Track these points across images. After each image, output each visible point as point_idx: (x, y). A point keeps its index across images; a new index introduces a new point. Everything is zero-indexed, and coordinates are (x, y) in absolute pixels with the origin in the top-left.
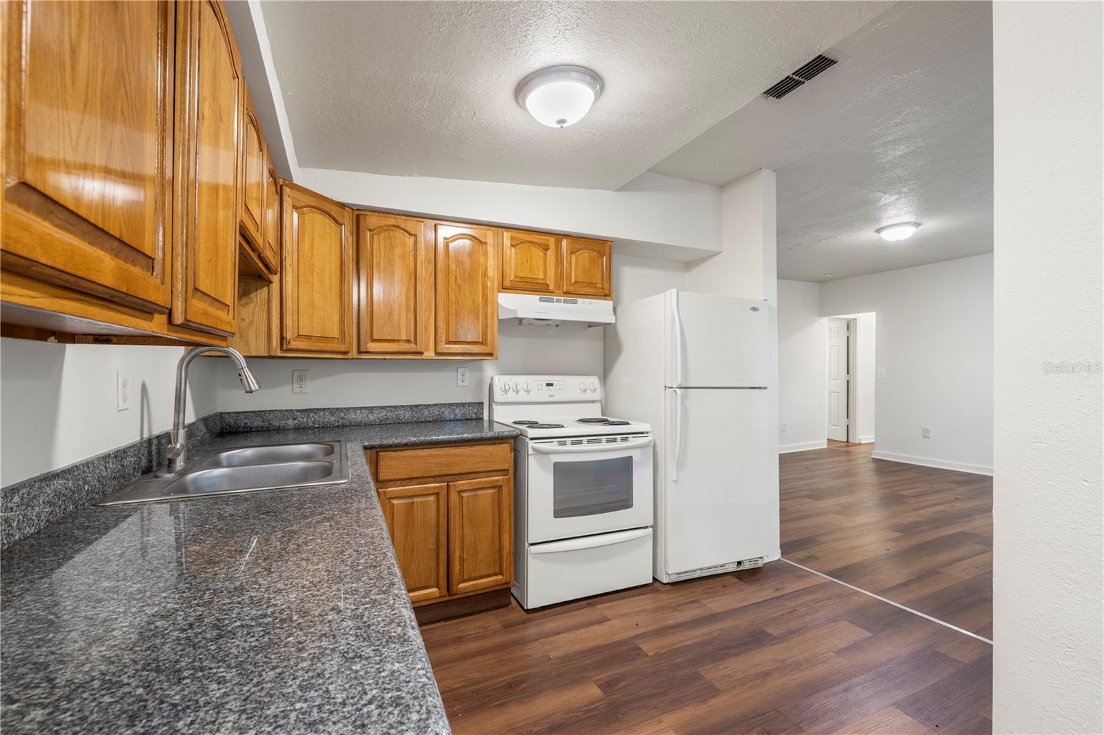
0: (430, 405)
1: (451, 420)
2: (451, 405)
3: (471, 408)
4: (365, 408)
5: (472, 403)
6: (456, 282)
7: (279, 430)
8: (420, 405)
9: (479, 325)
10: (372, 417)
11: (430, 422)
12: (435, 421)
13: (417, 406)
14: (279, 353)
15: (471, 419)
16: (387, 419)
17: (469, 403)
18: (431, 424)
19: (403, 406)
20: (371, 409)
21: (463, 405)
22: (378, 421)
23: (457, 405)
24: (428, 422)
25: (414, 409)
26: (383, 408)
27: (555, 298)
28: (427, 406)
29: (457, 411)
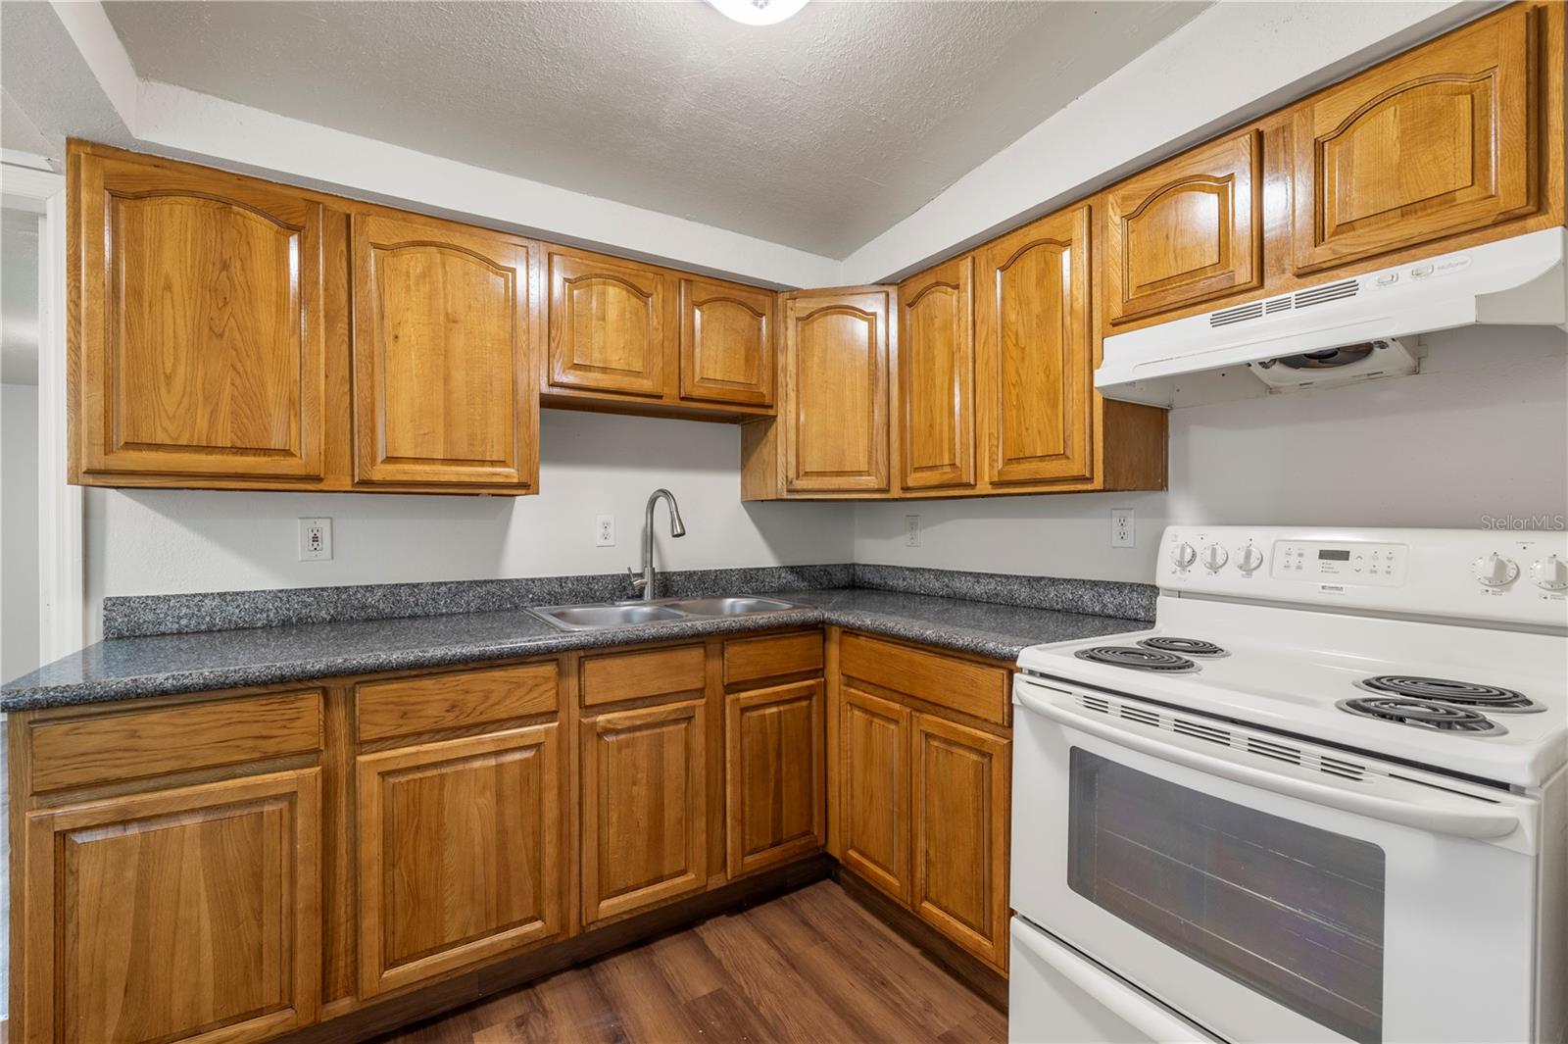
0: (1059, 580)
1: (1094, 615)
2: (1095, 584)
3: (1135, 595)
4: (971, 573)
5: (1139, 585)
6: (1016, 344)
7: (892, 591)
8: (1043, 578)
9: (1057, 419)
10: (979, 589)
11: (1059, 611)
12: (1067, 612)
13: (1039, 579)
14: (786, 496)
15: (1136, 620)
16: (997, 595)
17: (1132, 585)
18: (1060, 616)
19: (1017, 577)
20: (977, 576)
21: (1120, 586)
22: (985, 597)
23: (1107, 585)
24: (1054, 610)
25: (1034, 584)
26: (992, 576)
27: (1264, 301)
28: (1053, 581)
29: (1107, 598)
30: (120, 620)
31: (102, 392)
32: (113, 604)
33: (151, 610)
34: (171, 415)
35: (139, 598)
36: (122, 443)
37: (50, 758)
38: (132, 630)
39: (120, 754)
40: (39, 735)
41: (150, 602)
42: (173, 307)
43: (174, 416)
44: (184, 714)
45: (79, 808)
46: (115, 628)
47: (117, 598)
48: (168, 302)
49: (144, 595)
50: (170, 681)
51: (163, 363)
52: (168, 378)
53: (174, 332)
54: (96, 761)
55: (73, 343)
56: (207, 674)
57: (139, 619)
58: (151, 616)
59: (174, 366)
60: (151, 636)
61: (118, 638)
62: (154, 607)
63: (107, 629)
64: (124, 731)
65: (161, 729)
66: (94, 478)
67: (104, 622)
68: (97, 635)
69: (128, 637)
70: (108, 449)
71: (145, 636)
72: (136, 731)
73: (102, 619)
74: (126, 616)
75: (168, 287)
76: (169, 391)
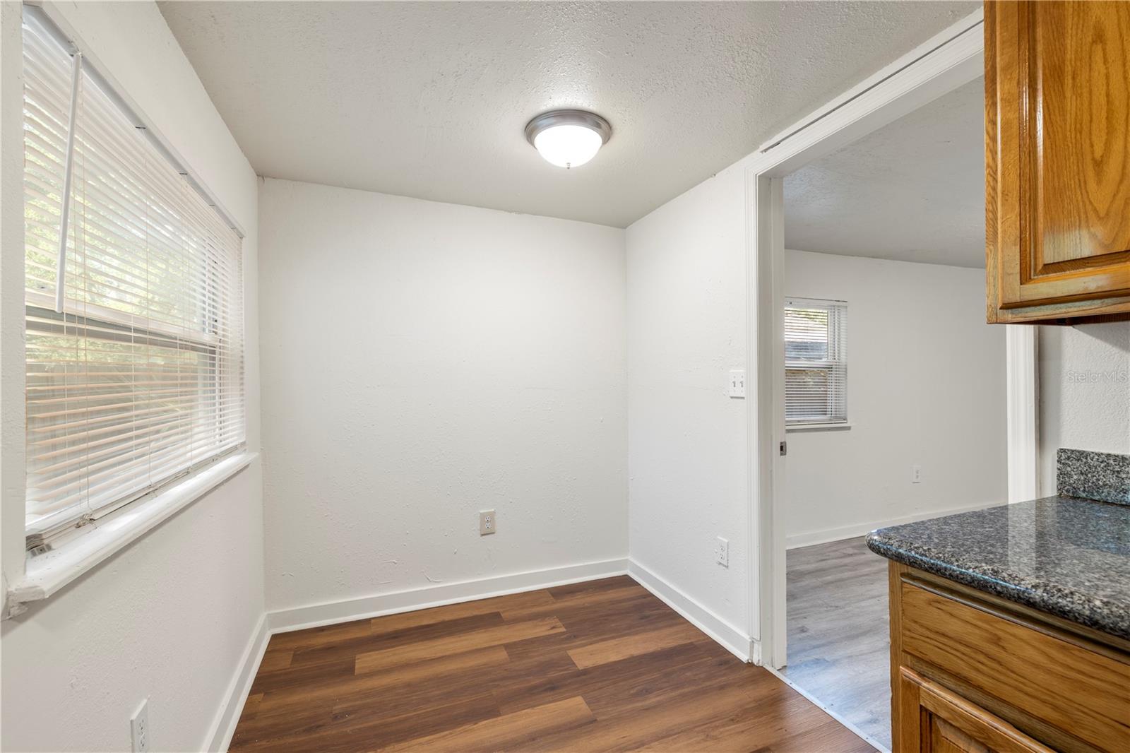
30: (1075, 477)
31: (1017, 210)
32: (1069, 458)
33: (1114, 472)
34: (1102, 214)
35: (1099, 455)
36: (1040, 268)
37: (916, 622)
38: (1088, 492)
39: (981, 658)
40: (908, 592)
41: (1111, 462)
42: (1105, 61)
43: (1107, 214)
44: (1063, 647)
45: (943, 694)
46: (1071, 485)
47: (1073, 451)
48: (1098, 57)
49: (1105, 451)
50: (1040, 592)
51: (1092, 146)
52: (1099, 165)
53: (1108, 95)
54: (958, 651)
55: (991, 168)
56: (1098, 603)
57: (1098, 480)
58: (1112, 480)
59: (1108, 145)
60: (1112, 504)
61: (1074, 498)
62: (1117, 468)
63: (1062, 485)
64: (986, 631)
65: (1030, 653)
66: (1012, 313)
67: (1058, 476)
68: (1051, 491)
69: (1084, 500)
70: (1025, 278)
71: (1106, 502)
72: (999, 639)
73: (1056, 472)
74: (1082, 474)
75: (1099, 38)
76: (1099, 182)
